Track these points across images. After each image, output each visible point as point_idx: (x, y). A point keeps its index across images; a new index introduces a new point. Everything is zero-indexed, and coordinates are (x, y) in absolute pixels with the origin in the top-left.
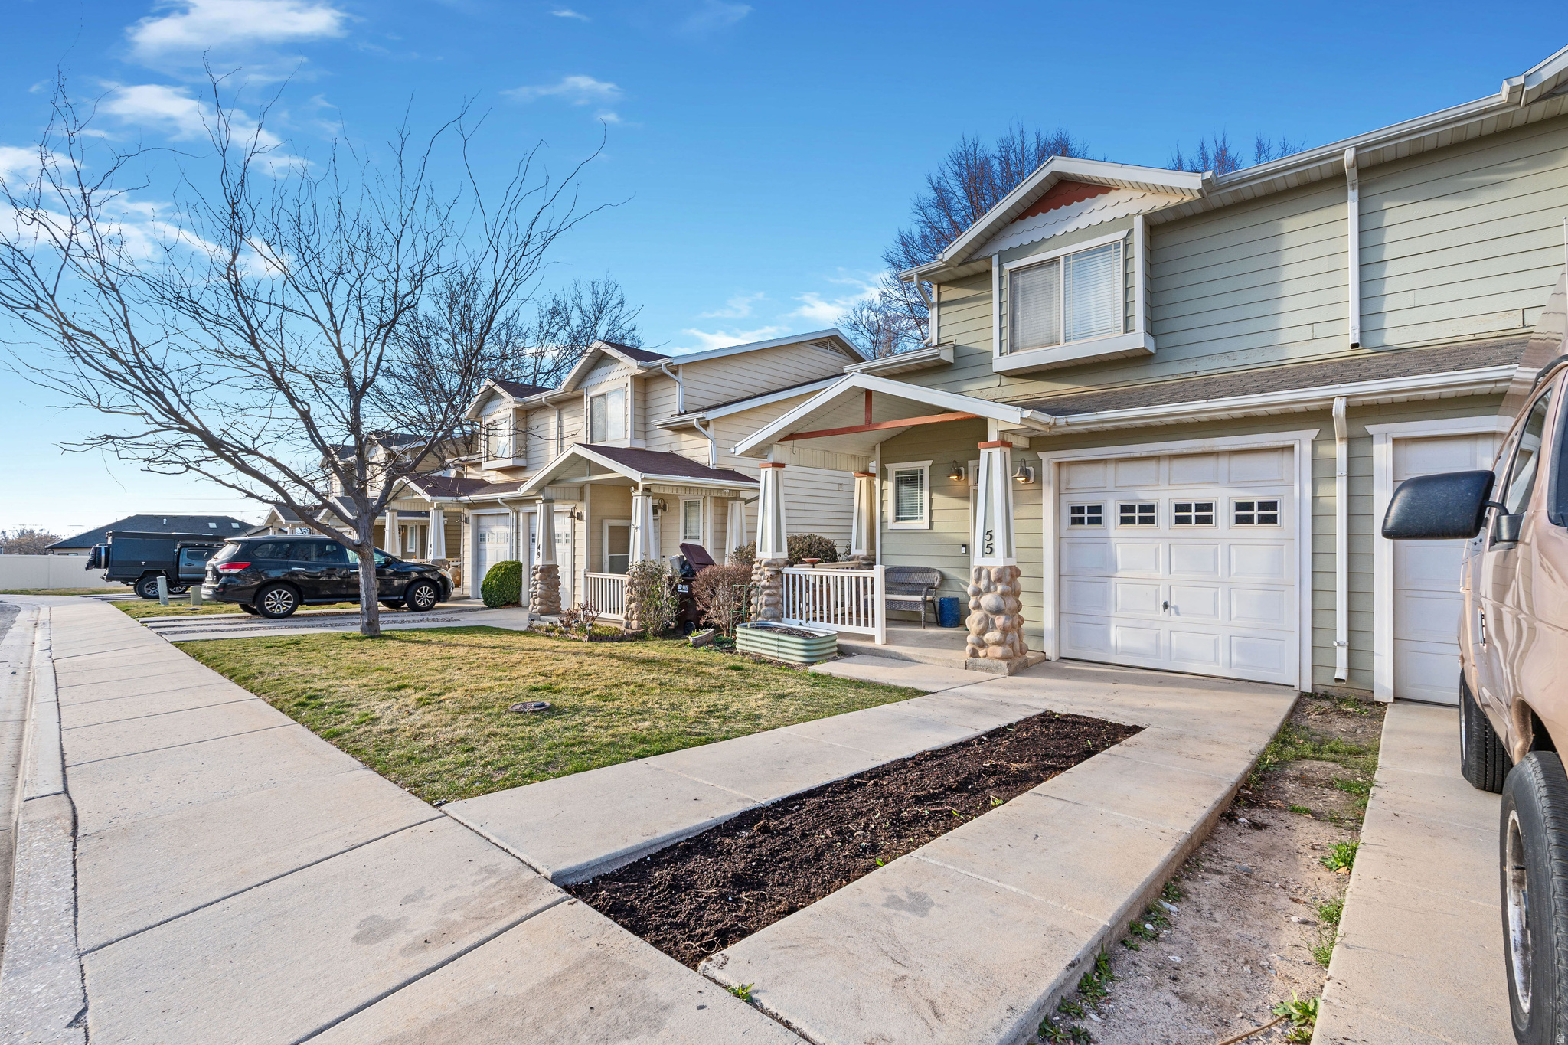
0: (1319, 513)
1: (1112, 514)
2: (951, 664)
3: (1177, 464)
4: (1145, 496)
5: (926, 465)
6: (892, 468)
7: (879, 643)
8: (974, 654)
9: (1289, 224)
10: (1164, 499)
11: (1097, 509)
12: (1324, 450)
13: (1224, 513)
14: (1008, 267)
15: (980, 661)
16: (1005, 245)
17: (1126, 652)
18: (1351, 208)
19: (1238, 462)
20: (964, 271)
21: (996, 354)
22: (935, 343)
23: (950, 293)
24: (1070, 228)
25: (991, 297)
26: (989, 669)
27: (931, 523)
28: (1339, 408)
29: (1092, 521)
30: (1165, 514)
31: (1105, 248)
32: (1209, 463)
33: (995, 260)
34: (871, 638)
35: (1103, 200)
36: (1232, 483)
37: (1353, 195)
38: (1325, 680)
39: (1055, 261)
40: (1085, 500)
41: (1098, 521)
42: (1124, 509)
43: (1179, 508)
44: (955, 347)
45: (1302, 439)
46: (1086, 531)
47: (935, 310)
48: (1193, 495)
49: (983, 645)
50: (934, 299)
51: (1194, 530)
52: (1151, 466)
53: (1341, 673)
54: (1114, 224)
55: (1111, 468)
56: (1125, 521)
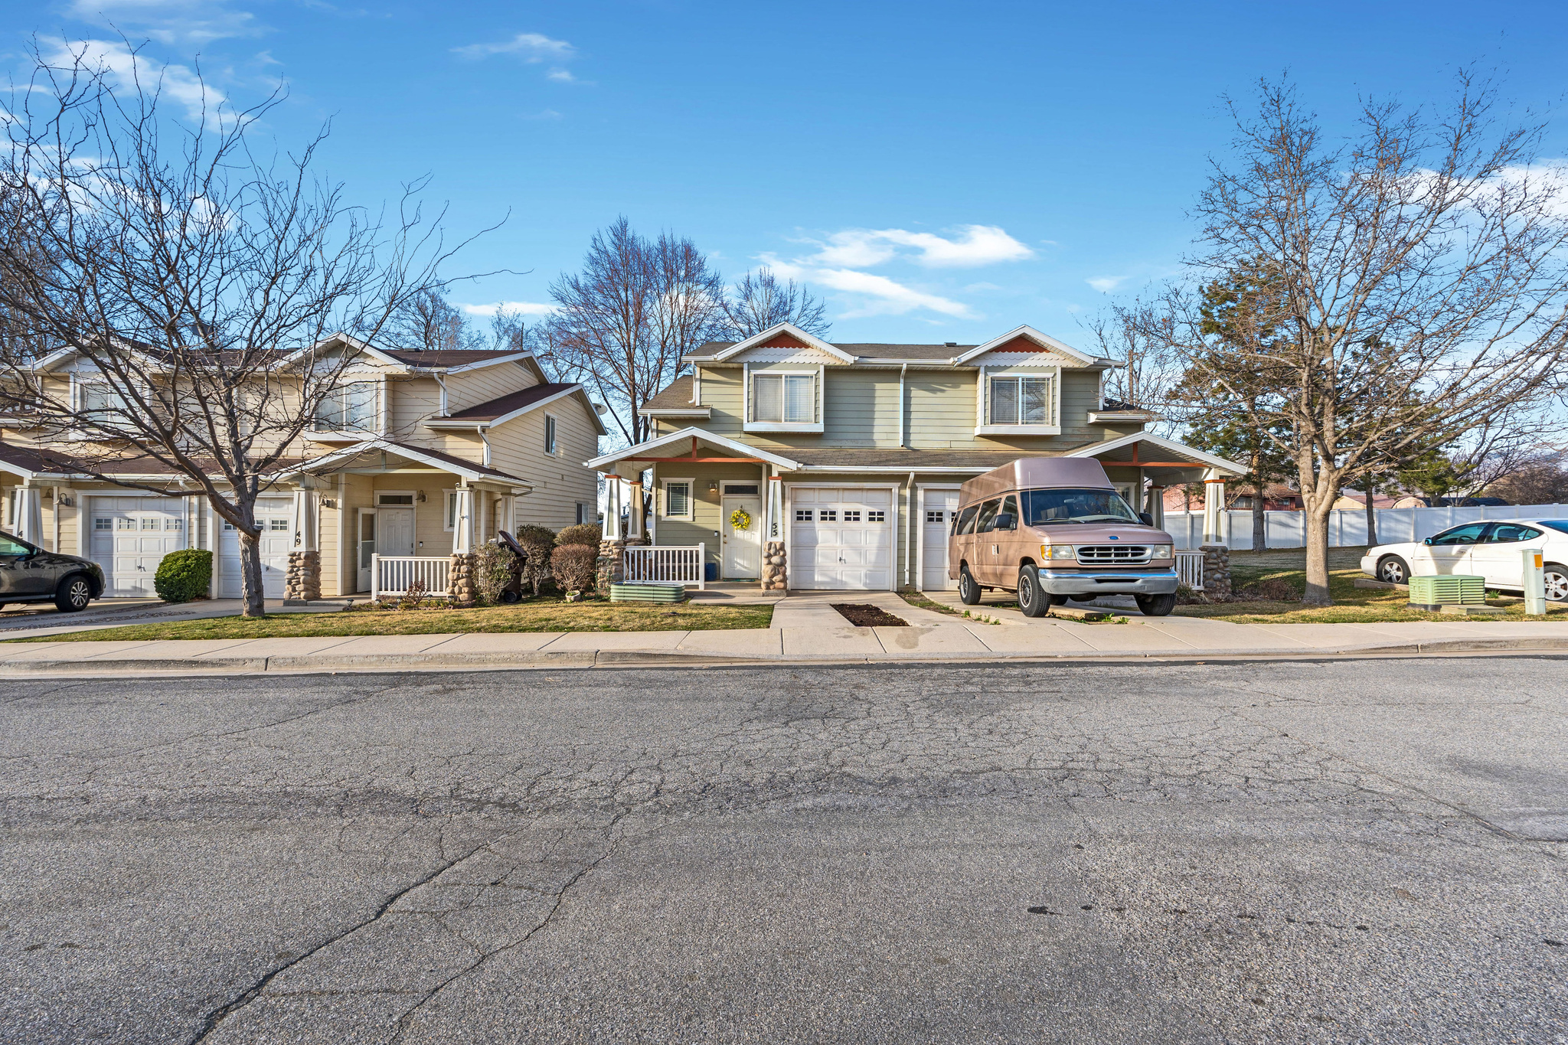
0: (900, 518)
1: (817, 515)
2: (755, 594)
3: (847, 493)
4: (831, 507)
5: (691, 481)
6: (665, 481)
7: (702, 588)
8: (768, 588)
9: (878, 386)
10: (841, 508)
11: (809, 513)
12: (903, 492)
13: (864, 517)
14: (753, 372)
15: (772, 591)
16: (752, 358)
17: (822, 583)
18: (901, 386)
19: (871, 494)
20: (723, 365)
21: (745, 421)
22: (698, 404)
23: (707, 375)
24: (789, 360)
25: (742, 384)
26: (777, 595)
27: (694, 518)
28: (912, 476)
29: (807, 519)
30: (840, 516)
31: (807, 377)
32: (859, 493)
33: (746, 366)
34: (697, 587)
35: (804, 351)
36: (868, 504)
37: (902, 380)
38: (901, 586)
39: (780, 376)
40: (804, 508)
41: (810, 519)
42: (822, 513)
43: (847, 513)
44: (712, 410)
45: (895, 486)
46: (804, 524)
47: (698, 383)
48: (852, 507)
49: (773, 583)
50: (698, 376)
51: (852, 524)
52: (835, 492)
53: (907, 582)
54: (810, 366)
55: (817, 492)
56: (823, 519)
